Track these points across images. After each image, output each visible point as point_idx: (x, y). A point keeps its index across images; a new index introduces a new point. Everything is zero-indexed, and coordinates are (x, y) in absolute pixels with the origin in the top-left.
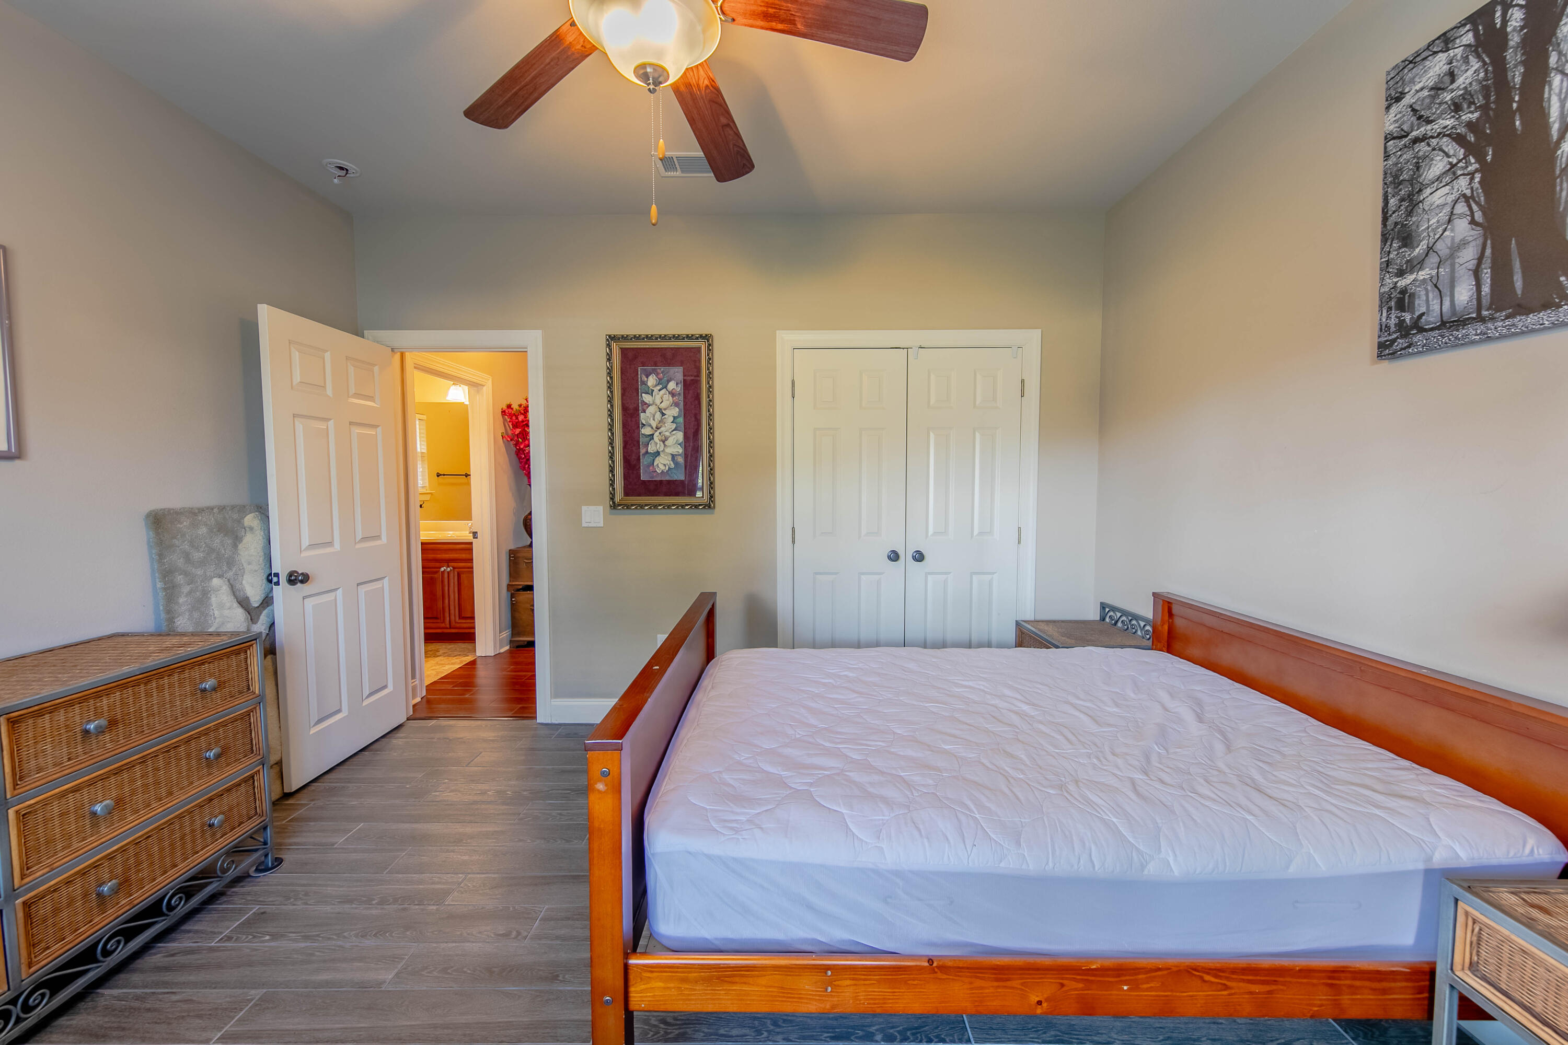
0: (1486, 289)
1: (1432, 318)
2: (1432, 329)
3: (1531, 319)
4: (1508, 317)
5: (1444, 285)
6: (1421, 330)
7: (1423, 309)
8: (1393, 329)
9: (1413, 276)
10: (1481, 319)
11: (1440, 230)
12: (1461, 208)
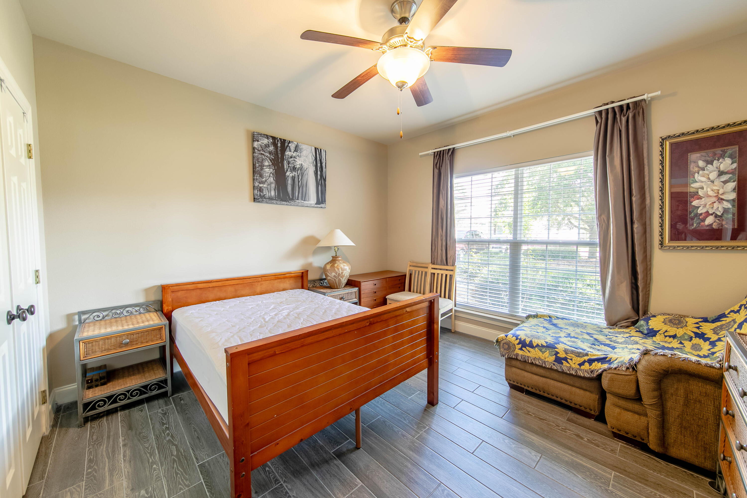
0: (276, 194)
1: (267, 196)
2: (267, 199)
3: (283, 203)
4: (280, 201)
5: (269, 189)
6: (265, 198)
7: (265, 194)
8: (258, 195)
9: (263, 185)
10: (275, 199)
11: (268, 177)
12: (271, 175)
